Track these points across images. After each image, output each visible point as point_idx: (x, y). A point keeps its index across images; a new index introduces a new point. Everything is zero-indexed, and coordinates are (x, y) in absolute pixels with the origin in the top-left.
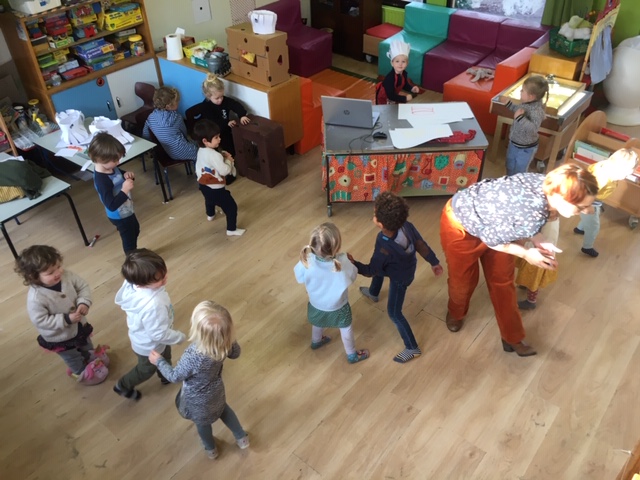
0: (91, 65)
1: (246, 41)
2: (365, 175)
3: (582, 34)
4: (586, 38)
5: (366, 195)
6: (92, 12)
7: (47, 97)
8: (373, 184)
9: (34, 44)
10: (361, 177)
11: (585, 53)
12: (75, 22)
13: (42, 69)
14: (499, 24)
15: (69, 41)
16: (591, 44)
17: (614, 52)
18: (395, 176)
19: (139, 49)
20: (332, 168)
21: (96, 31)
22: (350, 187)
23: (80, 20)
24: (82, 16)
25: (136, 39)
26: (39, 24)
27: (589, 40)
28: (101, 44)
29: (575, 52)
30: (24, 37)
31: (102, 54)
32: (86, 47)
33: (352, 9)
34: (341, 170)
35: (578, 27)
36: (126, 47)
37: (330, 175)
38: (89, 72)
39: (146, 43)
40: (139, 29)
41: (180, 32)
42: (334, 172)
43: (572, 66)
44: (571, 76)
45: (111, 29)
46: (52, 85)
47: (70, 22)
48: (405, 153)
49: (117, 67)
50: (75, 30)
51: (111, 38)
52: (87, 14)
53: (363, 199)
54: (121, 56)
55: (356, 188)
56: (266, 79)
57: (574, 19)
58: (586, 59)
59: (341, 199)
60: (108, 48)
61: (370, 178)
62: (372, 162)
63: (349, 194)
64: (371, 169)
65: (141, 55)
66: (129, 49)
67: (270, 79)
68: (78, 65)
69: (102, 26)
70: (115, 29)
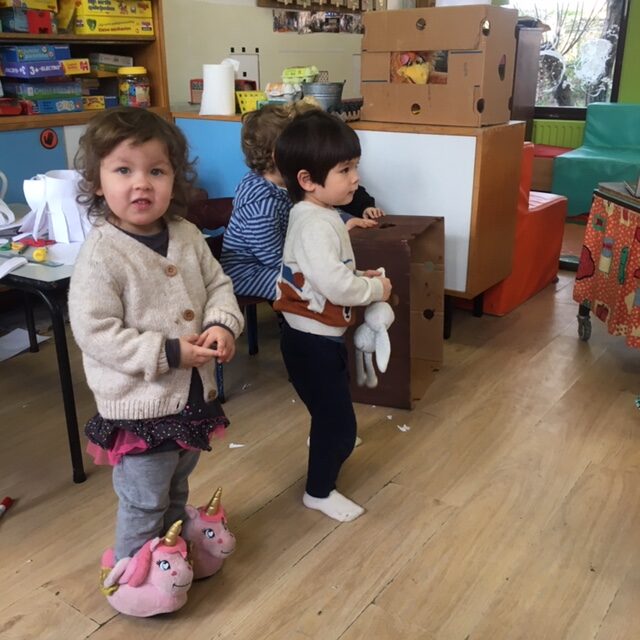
12: (10, 0)
19: (139, 91)
21: (54, 28)
25: (134, 71)
31: (62, 75)
45: (86, 30)
54: (100, 102)
56: (472, 104)
60: (76, 66)
67: (480, 106)
69: (67, 21)
70: (96, 32)
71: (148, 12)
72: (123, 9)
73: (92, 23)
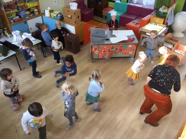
0: (23, 17)
1: (68, 11)
2: (103, 51)
3: (165, 11)
4: (167, 12)
5: (103, 56)
6: (23, 2)
7: (10, 27)
8: (105, 53)
9: (6, 11)
10: (102, 51)
11: (166, 16)
12: (18, 5)
13: (8, 19)
14: (142, 8)
15: (16, 10)
16: (168, 14)
17: (174, 16)
18: (111, 51)
19: (37, 13)
20: (93, 49)
21: (24, 8)
22: (98, 54)
23: (20, 4)
24: (20, 3)
25: (36, 10)
26: (7, 5)
27: (167, 13)
28: (26, 11)
29: (163, 16)
30: (3, 9)
31: (26, 14)
32: (21, 12)
33: (99, 3)
34: (96, 49)
35: (164, 9)
36: (33, 12)
37: (93, 50)
38: (22, 20)
39: (39, 11)
40: (37, 7)
41: (49, 8)
42: (94, 50)
43: (163, 20)
44: (162, 23)
45: (29, 7)
46: (11, 23)
47: (17, 5)
48: (114, 44)
49: (30, 18)
50: (18, 7)
51: (29, 10)
52: (22, 3)
53: (102, 58)
54: (32, 15)
55: (100, 54)
56: (74, 22)
57: (163, 7)
58: (167, 18)
59: (96, 58)
60: (28, 13)
61: (104, 52)
62: (105, 47)
63: (98, 56)
64: (105, 49)
65: (37, 15)
66: (34, 13)
67: (75, 22)
68: (19, 18)
69: (26, 6)
70: (30, 7)
71: (37, 2)
72: (33, 3)
73: (29, 6)
